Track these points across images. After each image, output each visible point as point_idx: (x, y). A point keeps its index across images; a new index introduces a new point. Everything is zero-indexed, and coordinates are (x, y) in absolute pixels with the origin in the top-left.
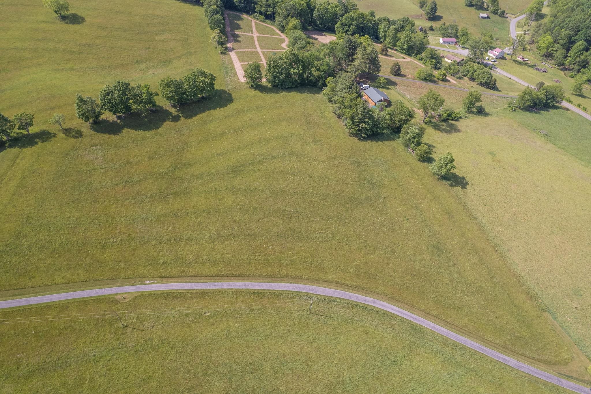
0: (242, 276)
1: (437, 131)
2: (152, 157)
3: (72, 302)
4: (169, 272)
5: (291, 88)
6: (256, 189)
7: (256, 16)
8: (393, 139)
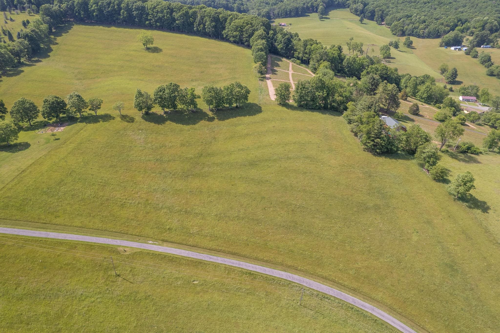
0: (238, 255)
1: (454, 160)
2: (184, 144)
3: (81, 244)
4: (172, 237)
5: (315, 109)
6: (267, 181)
7: (294, 60)
8: (408, 159)
